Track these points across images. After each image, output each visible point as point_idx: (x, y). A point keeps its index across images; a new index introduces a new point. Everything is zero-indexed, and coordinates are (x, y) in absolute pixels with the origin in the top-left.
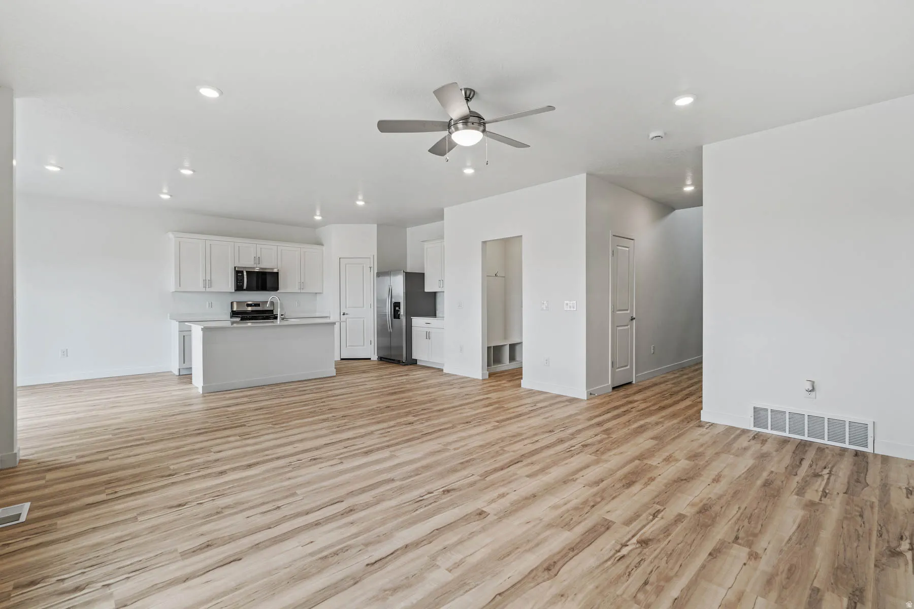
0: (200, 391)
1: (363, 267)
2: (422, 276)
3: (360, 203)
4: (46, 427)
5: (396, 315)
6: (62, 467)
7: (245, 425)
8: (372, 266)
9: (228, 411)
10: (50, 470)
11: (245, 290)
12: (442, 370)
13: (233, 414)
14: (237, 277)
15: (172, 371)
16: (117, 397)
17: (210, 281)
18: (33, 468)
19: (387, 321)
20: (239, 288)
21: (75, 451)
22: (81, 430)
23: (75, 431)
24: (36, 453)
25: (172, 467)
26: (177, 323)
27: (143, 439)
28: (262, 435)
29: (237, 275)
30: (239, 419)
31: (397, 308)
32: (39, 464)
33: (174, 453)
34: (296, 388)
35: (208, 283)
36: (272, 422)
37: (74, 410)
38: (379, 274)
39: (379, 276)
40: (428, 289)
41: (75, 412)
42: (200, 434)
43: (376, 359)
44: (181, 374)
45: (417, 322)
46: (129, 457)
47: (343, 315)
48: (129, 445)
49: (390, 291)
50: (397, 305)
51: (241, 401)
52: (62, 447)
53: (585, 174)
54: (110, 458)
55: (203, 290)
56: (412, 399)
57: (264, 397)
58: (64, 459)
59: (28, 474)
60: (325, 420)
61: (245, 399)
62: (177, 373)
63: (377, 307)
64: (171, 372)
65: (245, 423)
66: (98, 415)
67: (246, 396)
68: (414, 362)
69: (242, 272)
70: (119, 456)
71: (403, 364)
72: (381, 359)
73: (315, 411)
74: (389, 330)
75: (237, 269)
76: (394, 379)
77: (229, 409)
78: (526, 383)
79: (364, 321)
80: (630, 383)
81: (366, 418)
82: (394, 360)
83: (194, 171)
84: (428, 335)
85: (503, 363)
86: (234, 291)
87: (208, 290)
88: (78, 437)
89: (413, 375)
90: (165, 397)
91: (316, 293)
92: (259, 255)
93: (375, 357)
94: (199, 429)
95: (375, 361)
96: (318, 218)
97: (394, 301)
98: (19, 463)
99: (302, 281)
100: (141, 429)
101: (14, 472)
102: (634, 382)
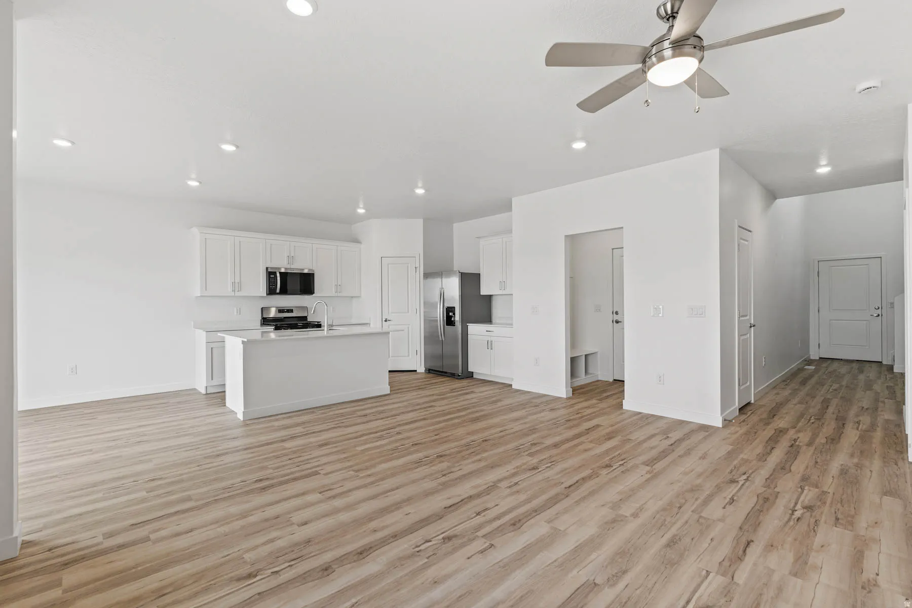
0: (240, 416)
1: (408, 266)
2: (477, 276)
3: (420, 191)
4: (56, 476)
5: (450, 321)
6: (83, 558)
7: (317, 473)
8: (417, 265)
9: (285, 449)
10: (66, 565)
11: (278, 294)
12: (511, 385)
13: (295, 452)
14: (269, 280)
15: (197, 388)
16: (140, 426)
17: (240, 283)
18: (41, 561)
19: (438, 327)
20: (271, 291)
21: (98, 523)
22: (103, 482)
23: (95, 485)
24: (45, 527)
25: (247, 557)
26: (205, 333)
27: (189, 499)
28: (350, 491)
29: (270, 277)
30: (307, 461)
31: (451, 314)
32: (50, 550)
33: (243, 527)
34: (355, 412)
35: (237, 286)
36: (351, 466)
37: (89, 447)
38: (427, 275)
39: (427, 278)
40: (484, 292)
41: (91, 450)
42: (264, 489)
43: (424, 371)
44: (208, 392)
45: (473, 328)
46: (178, 534)
47: (386, 321)
48: (173, 510)
49: (442, 295)
50: (450, 310)
51: (297, 431)
52: (80, 515)
53: (718, 149)
54: (152, 537)
55: (233, 294)
56: (506, 428)
57: (321, 426)
58: (86, 539)
59: (36, 573)
60: (419, 463)
61: (299, 430)
62: (203, 392)
63: (424, 312)
64: (195, 389)
65: (317, 469)
66: (121, 456)
67: (298, 425)
68: (470, 375)
69: (275, 273)
70: (163, 533)
71: (459, 378)
72: (429, 371)
73: (396, 448)
74: (441, 339)
75: (269, 270)
76: (462, 398)
77: (288, 445)
78: (629, 404)
79: (408, 328)
80: (749, 404)
81: (470, 461)
82: (446, 373)
83: (237, 147)
84: (490, 345)
85: (578, 377)
86: (265, 295)
87: (237, 294)
88: (100, 495)
89: (480, 392)
90: (199, 426)
91: (352, 297)
92: (292, 254)
93: (421, 369)
94: (261, 480)
95: (422, 373)
96: (361, 211)
97: (446, 305)
98: (21, 548)
99: (339, 283)
100: (182, 481)
101: (13, 570)
102: (753, 402)
